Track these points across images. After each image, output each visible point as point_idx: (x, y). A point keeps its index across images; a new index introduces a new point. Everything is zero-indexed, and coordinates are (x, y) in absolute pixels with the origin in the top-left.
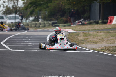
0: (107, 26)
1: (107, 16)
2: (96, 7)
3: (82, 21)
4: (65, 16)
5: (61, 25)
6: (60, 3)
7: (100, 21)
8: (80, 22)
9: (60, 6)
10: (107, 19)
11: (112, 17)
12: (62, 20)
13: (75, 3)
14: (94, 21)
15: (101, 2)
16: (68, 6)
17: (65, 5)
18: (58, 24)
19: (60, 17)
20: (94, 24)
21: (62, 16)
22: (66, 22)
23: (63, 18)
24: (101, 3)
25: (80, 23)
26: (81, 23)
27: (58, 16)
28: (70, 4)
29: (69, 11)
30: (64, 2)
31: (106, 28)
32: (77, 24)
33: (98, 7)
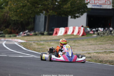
0: (53, 37)
1: (53, 28)
2: (41, 19)
3: (27, 32)
4: (9, 28)
5: (7, 36)
6: (5, 15)
7: (46, 33)
8: (25, 33)
9: (5, 17)
10: (53, 30)
11: (58, 28)
12: (6, 31)
13: (21, 14)
14: (40, 32)
15: (47, 14)
16: (15, 17)
17: (12, 16)
18: (4, 35)
19: (4, 28)
20: (40, 35)
21: (7, 27)
22: (10, 33)
23: (8, 29)
24: (46, 16)
25: (25, 35)
26: (27, 34)
27: (2, 27)
28: (17, 16)
29: (13, 22)
30: (12, 13)
31: (54, 39)
32: (22, 35)
33: (43, 19)
